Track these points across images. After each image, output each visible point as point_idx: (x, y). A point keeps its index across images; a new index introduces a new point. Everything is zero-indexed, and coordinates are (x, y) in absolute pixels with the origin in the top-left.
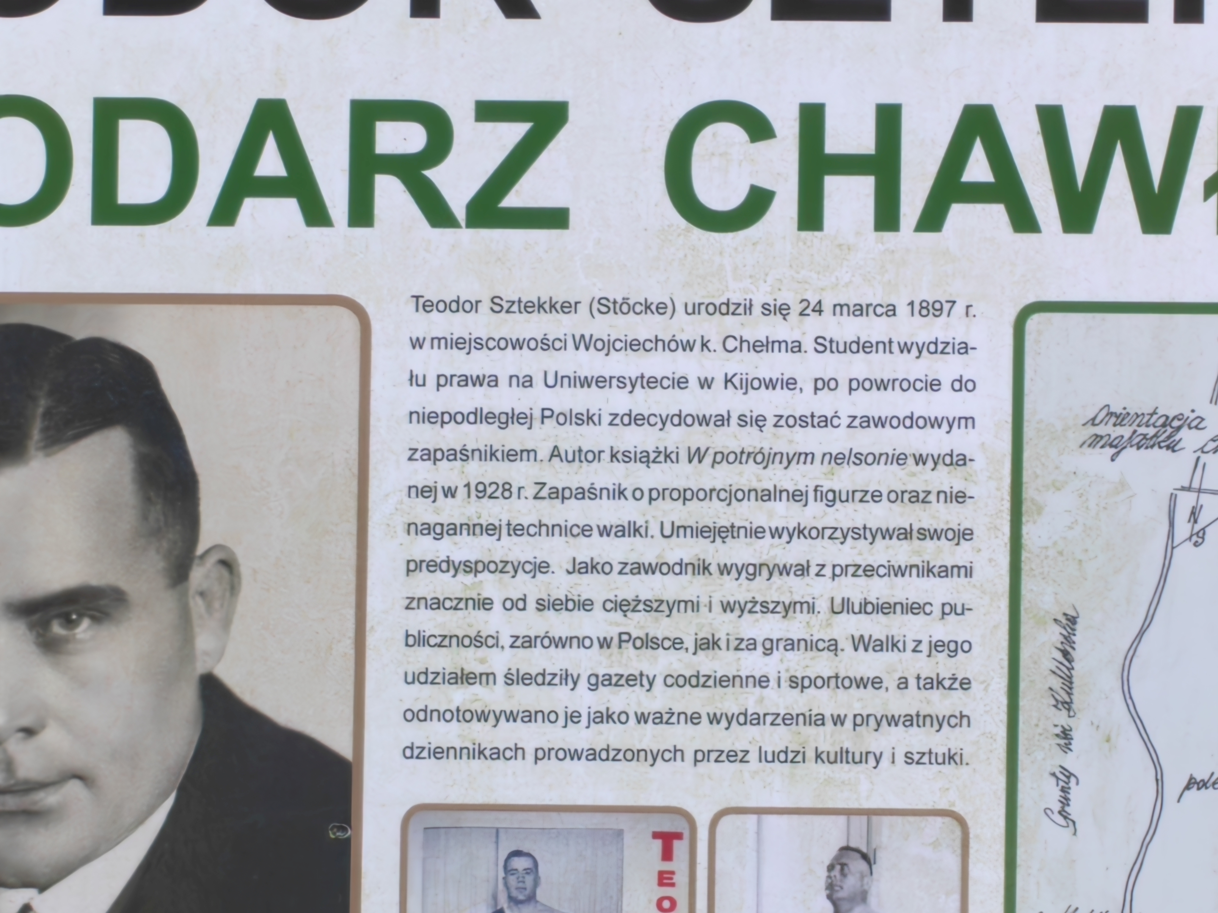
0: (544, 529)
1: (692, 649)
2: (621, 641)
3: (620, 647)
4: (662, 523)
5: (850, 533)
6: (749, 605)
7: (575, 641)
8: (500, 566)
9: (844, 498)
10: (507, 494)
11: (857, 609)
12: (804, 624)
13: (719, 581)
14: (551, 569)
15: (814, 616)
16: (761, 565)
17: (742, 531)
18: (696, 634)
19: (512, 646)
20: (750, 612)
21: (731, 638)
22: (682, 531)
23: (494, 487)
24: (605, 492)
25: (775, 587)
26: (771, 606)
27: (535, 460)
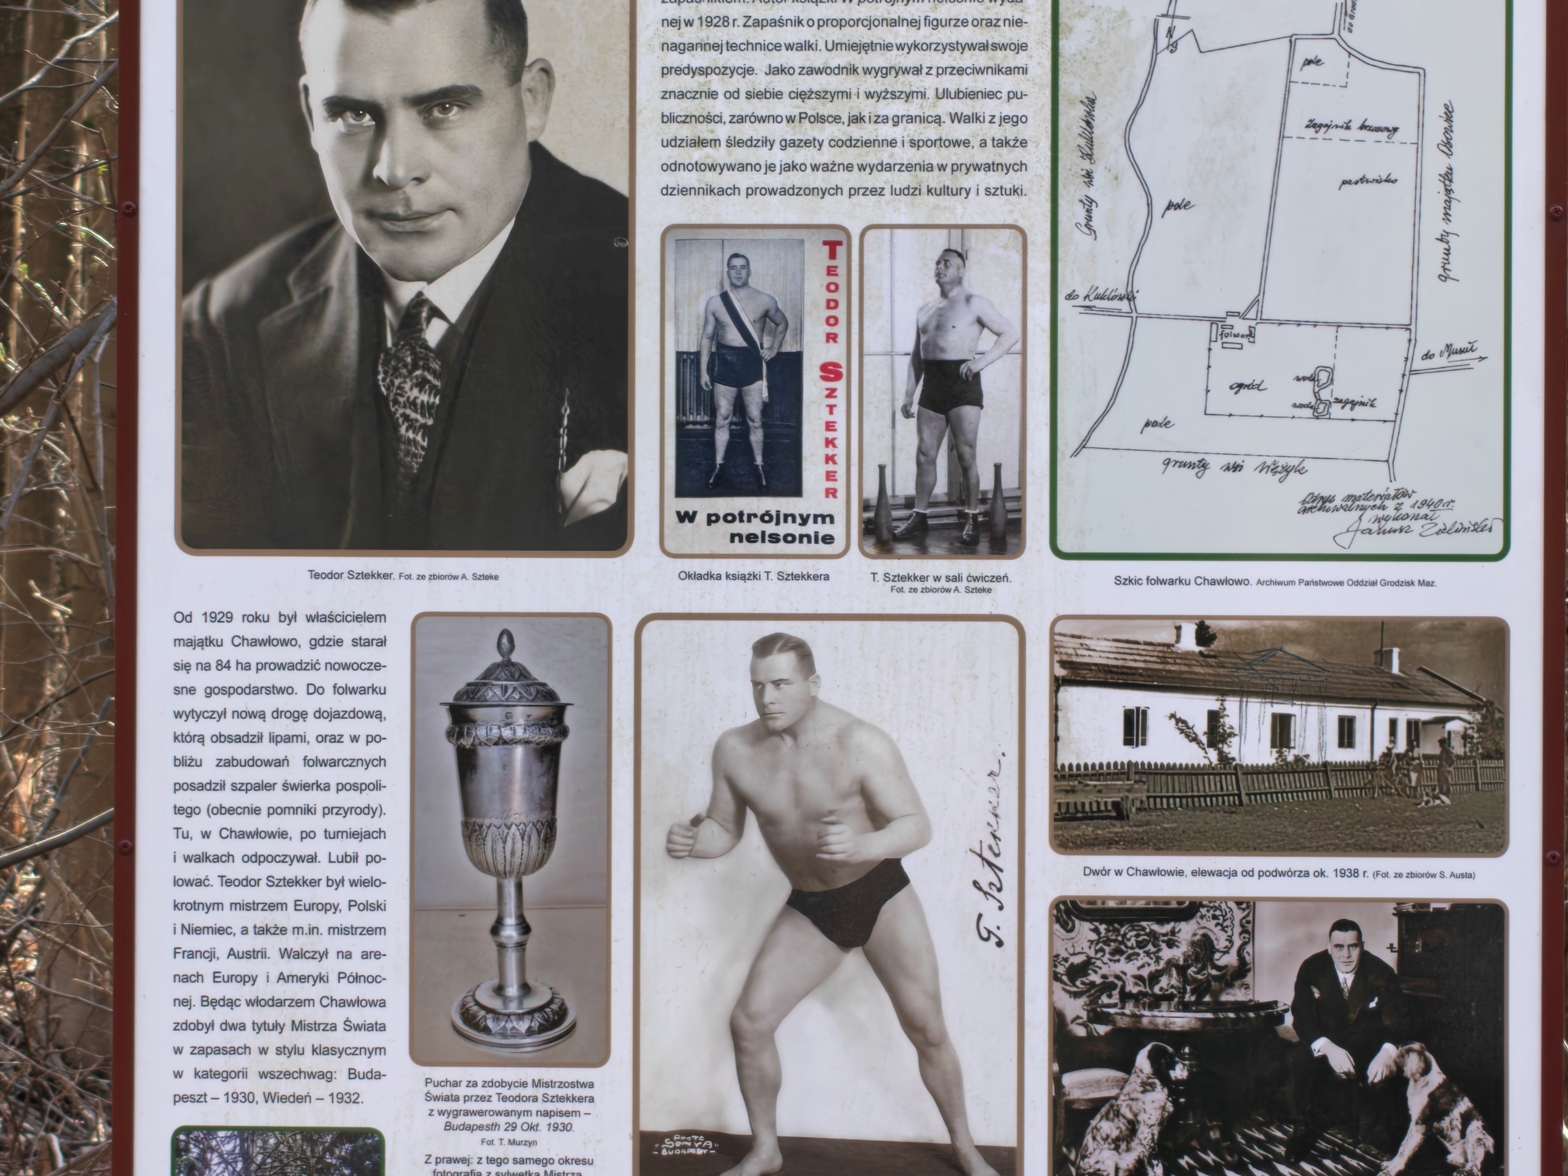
0: (750, 46)
1: (846, 123)
2: (801, 118)
3: (800, 122)
4: (826, 41)
5: (948, 47)
6: (883, 94)
7: (771, 118)
8: (722, 70)
9: (944, 24)
10: (726, 24)
11: (953, 96)
12: (919, 105)
13: (863, 79)
14: (755, 72)
15: (925, 101)
16: (891, 68)
17: (878, 46)
18: (849, 113)
19: (730, 122)
20: (884, 98)
21: (872, 115)
22: (839, 46)
23: (717, 19)
24: (789, 22)
25: (900, 82)
26: (898, 94)
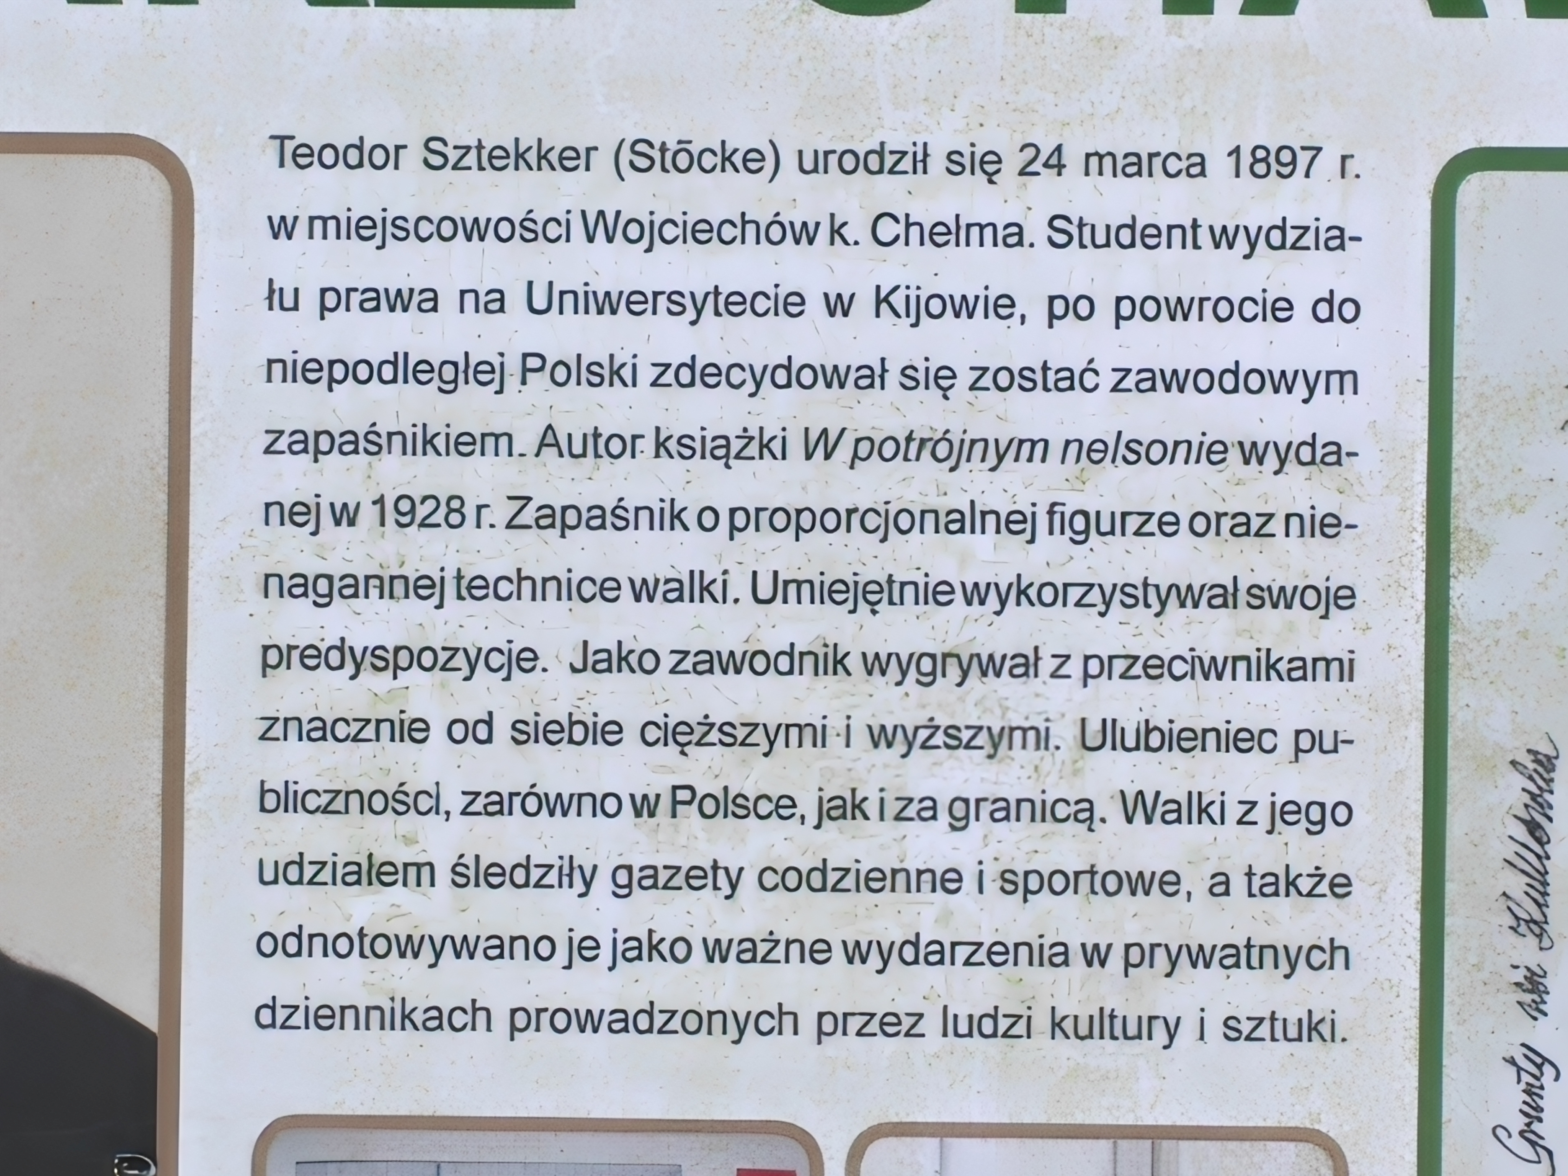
0: (527, 586)
1: (812, 818)
2: (675, 803)
3: (674, 815)
4: (755, 574)
5: (1118, 595)
6: (923, 735)
7: (587, 802)
8: (443, 657)
9: (1105, 526)
10: (455, 519)
11: (1130, 741)
12: (1029, 769)
13: (864, 689)
14: (541, 664)
15: (1048, 755)
16: (946, 656)
17: (909, 591)
18: (821, 790)
19: (465, 812)
20: (924, 746)
21: (889, 796)
22: (792, 589)
23: (431, 505)
24: (644, 516)
25: (972, 698)
26: (965, 735)
27: (510, 454)
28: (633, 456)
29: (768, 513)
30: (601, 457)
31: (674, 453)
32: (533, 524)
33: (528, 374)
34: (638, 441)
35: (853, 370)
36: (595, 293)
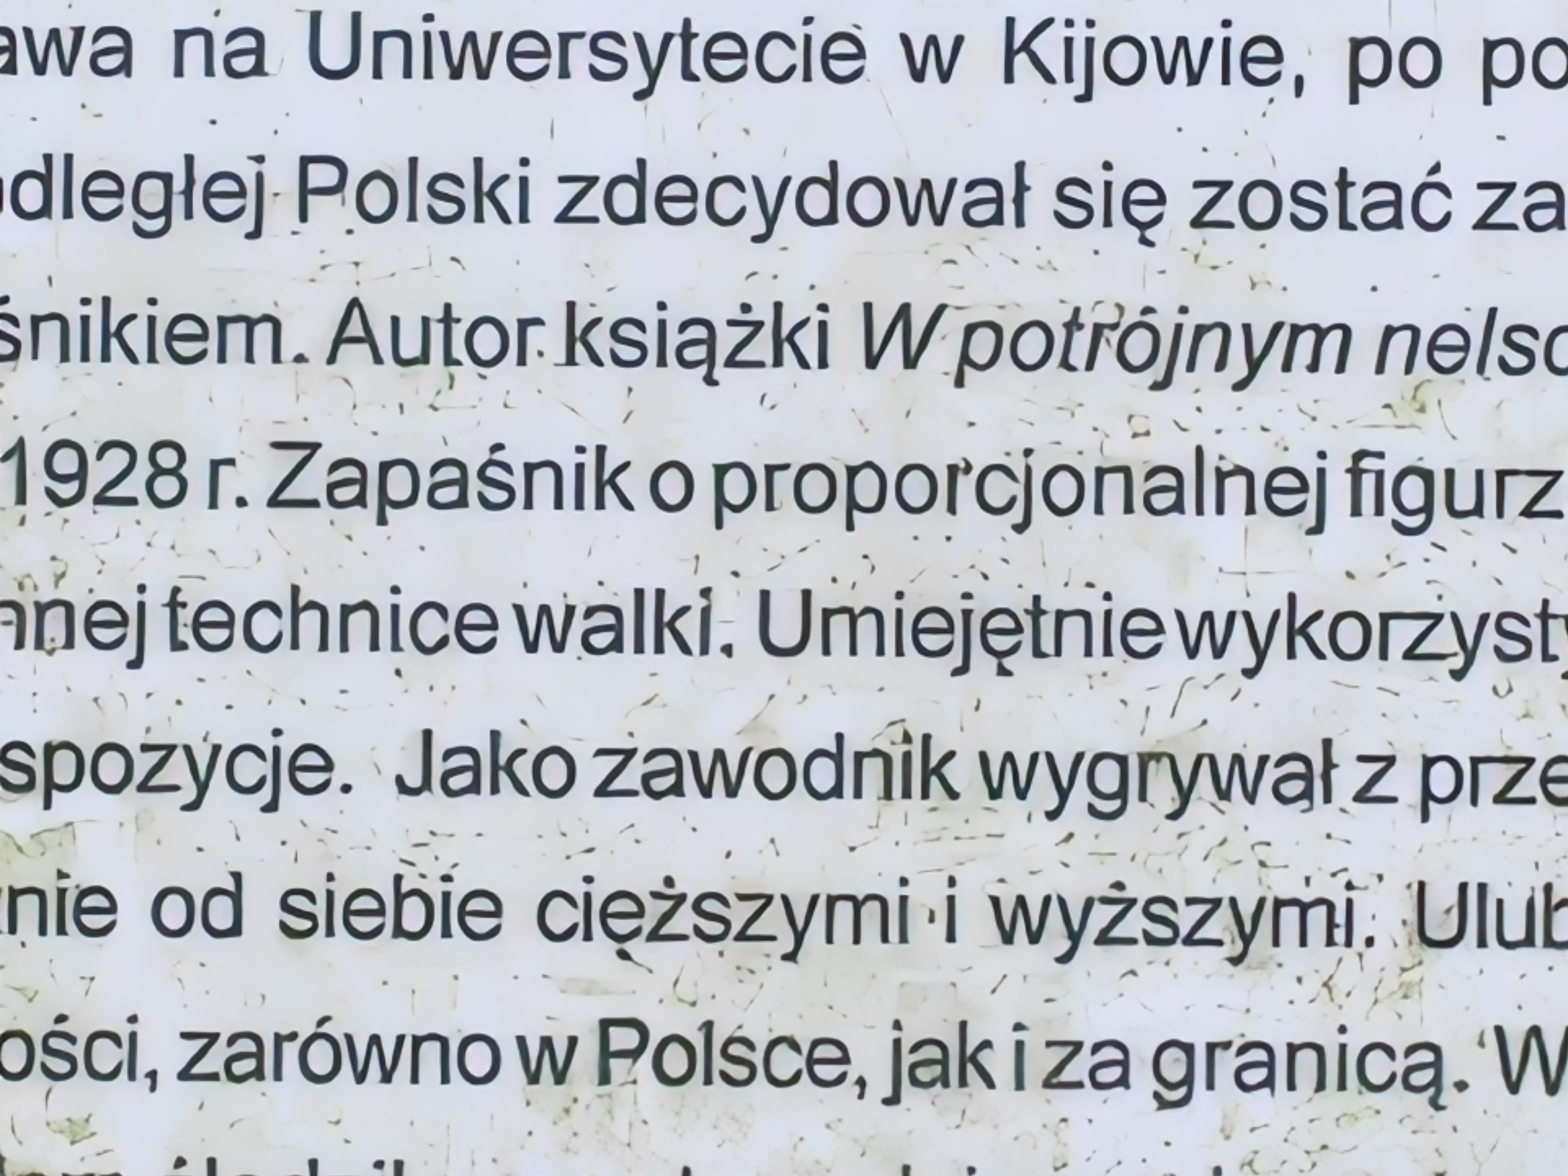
0: (310, 621)
1: (881, 1086)
2: (606, 1054)
3: (605, 1078)
4: (765, 596)
5: (1490, 636)
6: (1101, 915)
7: (430, 1052)
8: (143, 763)
9: (1465, 500)
10: (166, 487)
11: (1515, 931)
12: (1313, 984)
13: (986, 823)
14: (338, 778)
15: (1350, 955)
16: (1145, 759)
17: (1073, 627)
18: (897, 1025)
19: (185, 1075)
20: (1104, 939)
21: (1033, 1041)
23: (117, 459)
24: (544, 479)
25: (1199, 843)
26: (1186, 918)
27: (276, 358)
28: (522, 361)
29: (792, 473)
30: (458, 363)
31: (606, 357)
32: (323, 499)
33: (311, 199)
34: (531, 331)
35: (959, 188)
36: (445, 36)
